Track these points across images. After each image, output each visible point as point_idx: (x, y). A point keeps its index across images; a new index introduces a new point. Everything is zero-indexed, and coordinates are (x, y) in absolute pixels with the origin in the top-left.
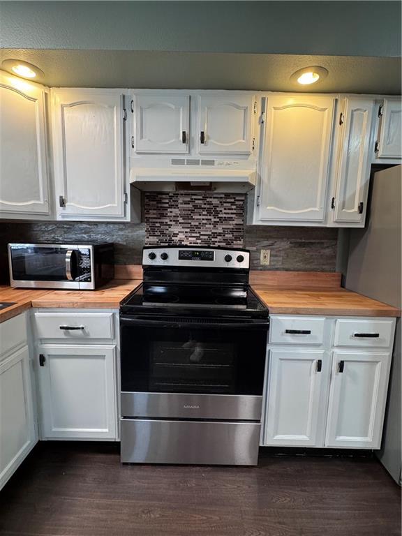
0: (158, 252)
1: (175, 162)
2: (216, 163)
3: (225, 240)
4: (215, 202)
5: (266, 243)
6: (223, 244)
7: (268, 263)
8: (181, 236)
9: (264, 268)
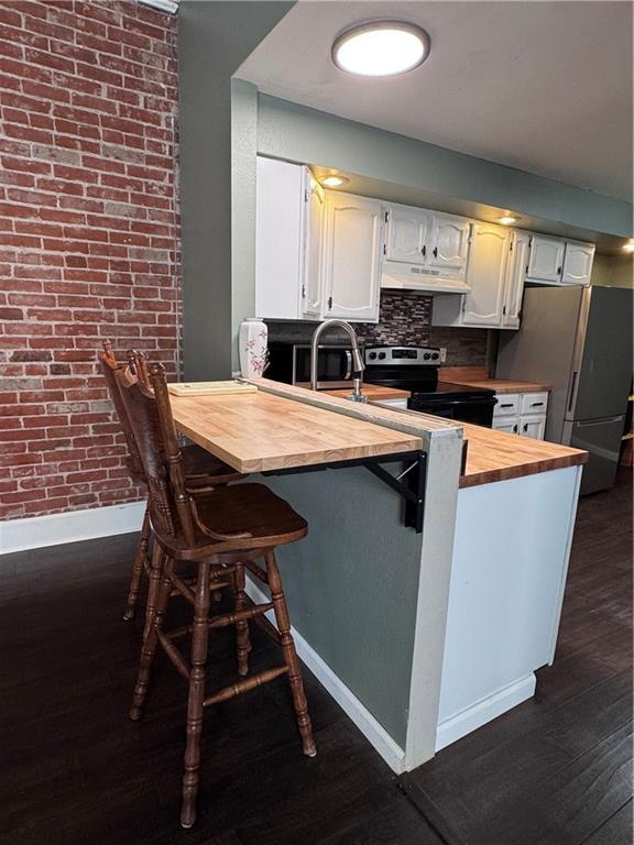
0: (378, 351)
1: (414, 271)
2: (439, 274)
4: (410, 303)
6: (414, 343)
8: (383, 336)
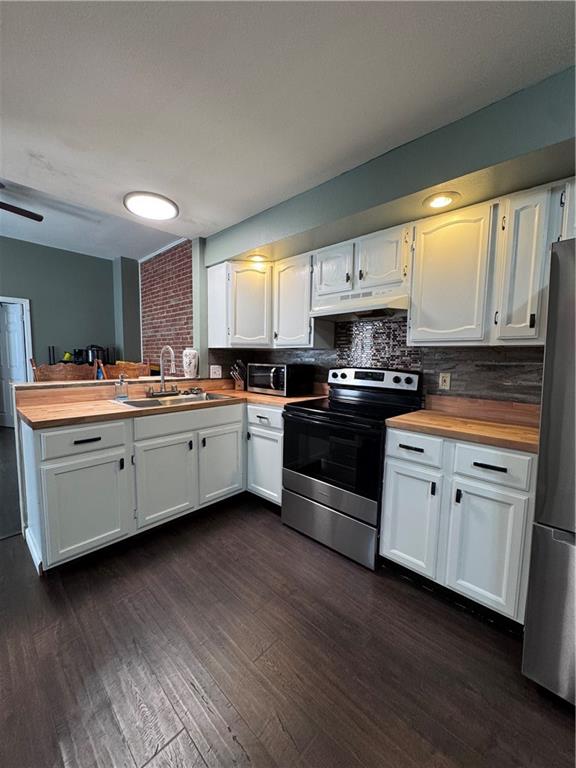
0: (340, 372)
1: (342, 298)
2: (373, 294)
3: (403, 363)
5: (445, 366)
7: (447, 388)
9: (444, 393)
